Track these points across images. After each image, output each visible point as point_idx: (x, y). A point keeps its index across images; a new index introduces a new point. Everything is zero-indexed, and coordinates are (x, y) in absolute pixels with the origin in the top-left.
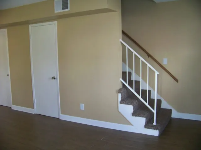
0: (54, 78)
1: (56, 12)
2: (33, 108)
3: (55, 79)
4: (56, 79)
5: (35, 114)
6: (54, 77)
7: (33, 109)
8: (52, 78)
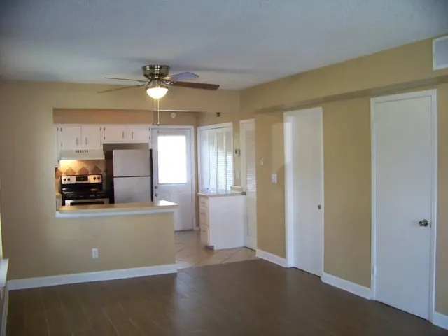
0: (424, 223)
1: (435, 67)
2: (370, 287)
3: (426, 225)
4: (428, 226)
5: (371, 300)
6: (425, 221)
7: (368, 289)
8: (420, 223)
